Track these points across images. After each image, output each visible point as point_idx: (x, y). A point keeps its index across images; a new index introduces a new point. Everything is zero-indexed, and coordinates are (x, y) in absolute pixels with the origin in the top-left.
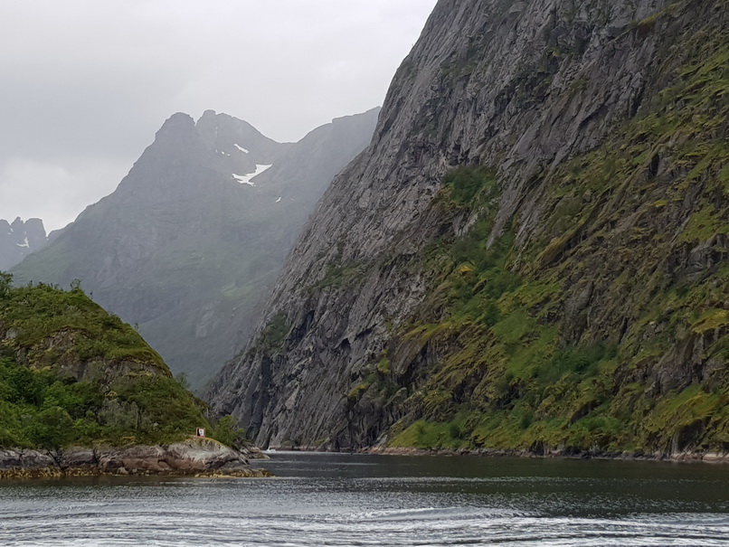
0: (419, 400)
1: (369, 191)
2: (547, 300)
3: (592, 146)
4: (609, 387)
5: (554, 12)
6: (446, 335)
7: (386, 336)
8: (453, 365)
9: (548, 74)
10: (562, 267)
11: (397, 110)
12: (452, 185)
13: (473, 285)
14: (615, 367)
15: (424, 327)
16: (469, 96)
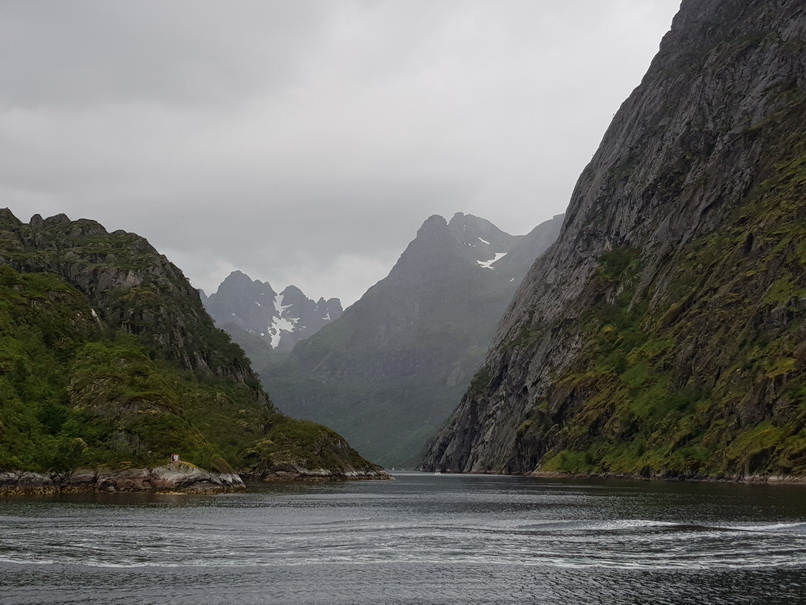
0: (565, 433)
1: (555, 270)
2: (664, 353)
3: (712, 229)
4: (703, 423)
5: (688, 124)
6: (589, 382)
7: (550, 384)
8: (591, 406)
9: (682, 174)
10: (677, 326)
11: (578, 207)
12: (605, 263)
13: (613, 342)
14: (708, 406)
15: (573, 376)
16: (626, 193)
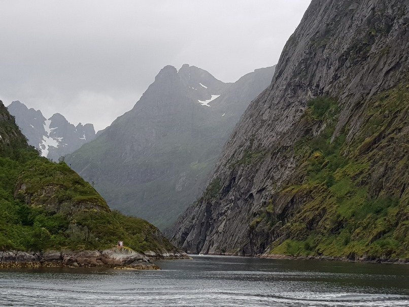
0: (288, 228)
1: (269, 110)
2: (361, 172)
3: (392, 85)
4: (393, 223)
5: (373, 9)
6: (305, 192)
7: (273, 192)
8: (307, 209)
9: (368, 45)
10: (371, 154)
11: (286, 65)
12: (312, 107)
13: (321, 163)
14: (396, 212)
15: (293, 187)
16: (325, 57)
